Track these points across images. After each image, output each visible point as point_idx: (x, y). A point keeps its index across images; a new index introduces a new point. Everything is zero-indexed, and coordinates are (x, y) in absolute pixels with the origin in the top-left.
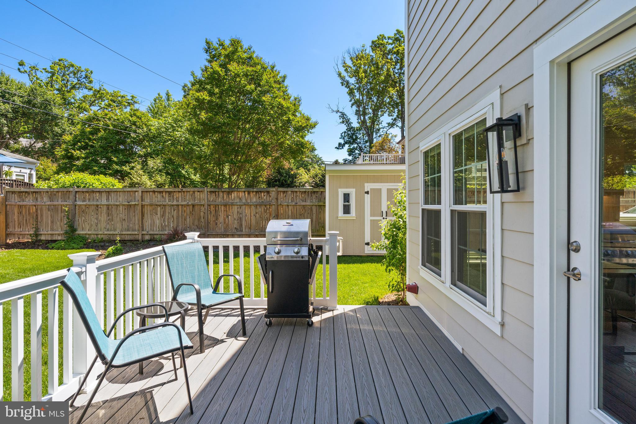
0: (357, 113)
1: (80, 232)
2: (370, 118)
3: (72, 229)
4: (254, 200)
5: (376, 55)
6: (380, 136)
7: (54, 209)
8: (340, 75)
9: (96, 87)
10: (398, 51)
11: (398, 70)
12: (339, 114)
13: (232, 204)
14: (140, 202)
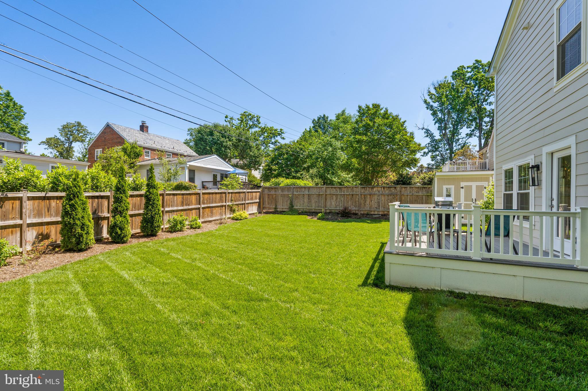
0: (440, 128)
1: (295, 207)
2: (450, 131)
3: (292, 206)
4: (387, 192)
5: (457, 83)
6: (459, 145)
7: (283, 196)
8: (425, 102)
9: (263, 126)
10: (476, 78)
11: (476, 91)
12: (424, 130)
13: (374, 194)
14: (325, 193)
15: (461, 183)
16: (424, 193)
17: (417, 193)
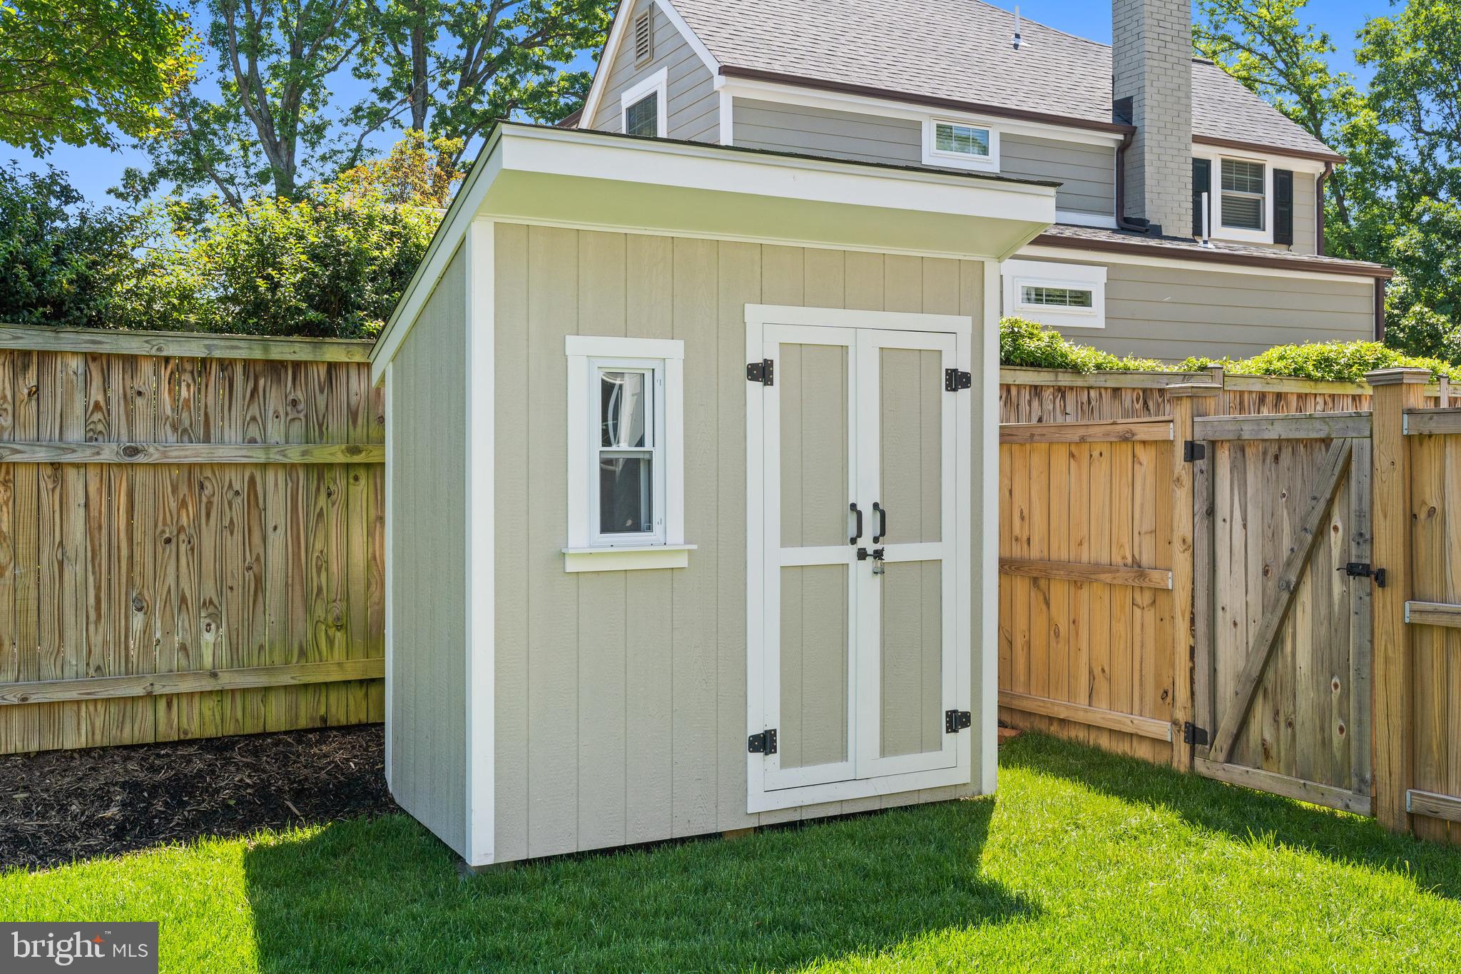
15: (754, 313)
16: (275, 431)
17: (184, 433)
